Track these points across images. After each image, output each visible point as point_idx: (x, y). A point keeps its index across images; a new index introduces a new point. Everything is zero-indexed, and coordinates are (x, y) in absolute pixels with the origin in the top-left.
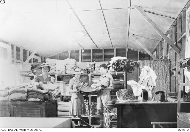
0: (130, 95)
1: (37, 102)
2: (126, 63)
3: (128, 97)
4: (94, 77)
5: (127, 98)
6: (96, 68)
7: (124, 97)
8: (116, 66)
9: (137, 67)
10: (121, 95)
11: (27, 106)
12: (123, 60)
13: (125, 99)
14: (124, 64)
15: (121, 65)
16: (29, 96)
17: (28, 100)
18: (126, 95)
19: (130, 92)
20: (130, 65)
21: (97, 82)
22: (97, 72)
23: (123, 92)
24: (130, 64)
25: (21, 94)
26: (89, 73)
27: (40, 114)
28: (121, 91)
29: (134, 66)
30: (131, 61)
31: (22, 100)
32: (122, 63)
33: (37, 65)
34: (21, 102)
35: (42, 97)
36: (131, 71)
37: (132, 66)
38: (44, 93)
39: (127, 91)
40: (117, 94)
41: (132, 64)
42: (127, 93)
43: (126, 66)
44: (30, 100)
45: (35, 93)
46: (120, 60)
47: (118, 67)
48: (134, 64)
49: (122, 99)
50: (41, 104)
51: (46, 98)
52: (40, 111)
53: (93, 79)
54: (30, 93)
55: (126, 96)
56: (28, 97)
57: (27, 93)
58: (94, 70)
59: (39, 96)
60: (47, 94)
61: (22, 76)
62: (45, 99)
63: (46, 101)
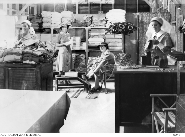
0: (128, 59)
1: (32, 64)
2: (124, 27)
3: (127, 62)
4: (92, 30)
5: (125, 63)
6: (93, 22)
7: (122, 62)
8: (113, 30)
9: (136, 31)
10: (119, 59)
11: (22, 68)
12: (121, 24)
13: (123, 64)
14: (122, 28)
15: (119, 29)
16: (24, 58)
17: (22, 62)
18: (124, 59)
19: (128, 56)
20: (128, 29)
21: (94, 35)
22: (95, 26)
23: (121, 57)
24: (128, 27)
25: (15, 56)
26: (86, 26)
27: (35, 77)
28: (119, 56)
29: (133, 30)
30: (130, 25)
31: (16, 62)
32: (120, 27)
33: (32, 18)
34: (15, 64)
35: (37, 60)
36: (129, 34)
37: (130, 30)
38: (39, 56)
39: (125, 55)
40: (115, 58)
41: (130, 28)
42: (125, 58)
43: (124, 30)
44: (24, 62)
45: (30, 55)
46: (118, 24)
47: (116, 31)
48: (133, 28)
49: (120, 64)
50: (36, 67)
51: (42, 60)
52: (34, 74)
53: (90, 32)
54: (25, 55)
55: (124, 61)
56: (22, 59)
57: (22, 55)
58: (91, 23)
59: (34, 59)
60: (42, 57)
61: (17, 29)
62: (40, 61)
63: (41, 64)
